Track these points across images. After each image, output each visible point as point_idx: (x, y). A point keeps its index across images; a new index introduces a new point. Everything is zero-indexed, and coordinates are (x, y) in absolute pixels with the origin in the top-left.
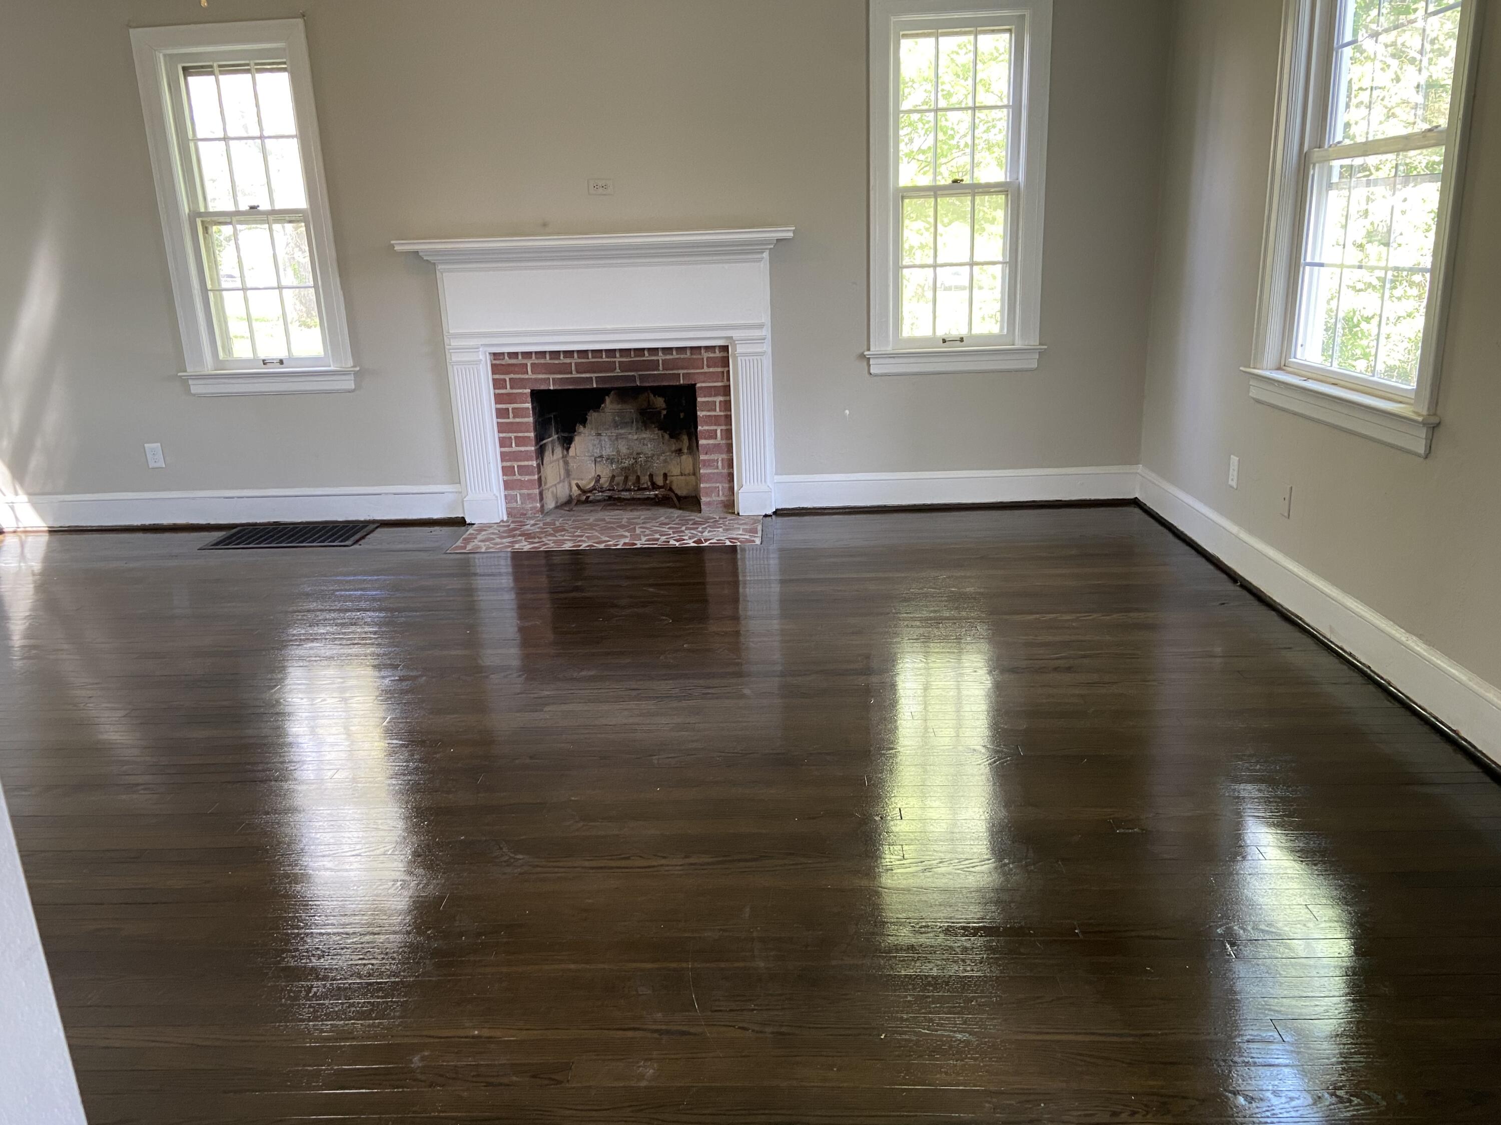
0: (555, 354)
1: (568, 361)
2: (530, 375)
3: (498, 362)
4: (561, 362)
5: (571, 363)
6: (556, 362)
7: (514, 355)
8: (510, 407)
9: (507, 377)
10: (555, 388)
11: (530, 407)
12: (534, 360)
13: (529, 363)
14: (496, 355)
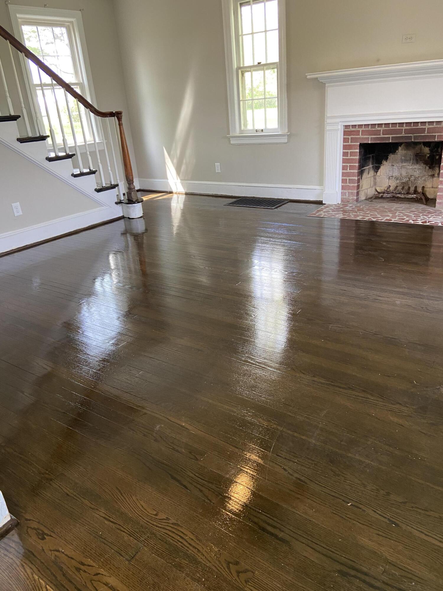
0: (373, 125)
1: (379, 129)
2: (360, 136)
3: (347, 130)
4: (376, 129)
5: (380, 130)
6: (374, 129)
7: (354, 126)
8: (349, 151)
9: (350, 137)
10: (371, 142)
11: (358, 151)
12: (363, 129)
13: (361, 130)
14: (346, 127)
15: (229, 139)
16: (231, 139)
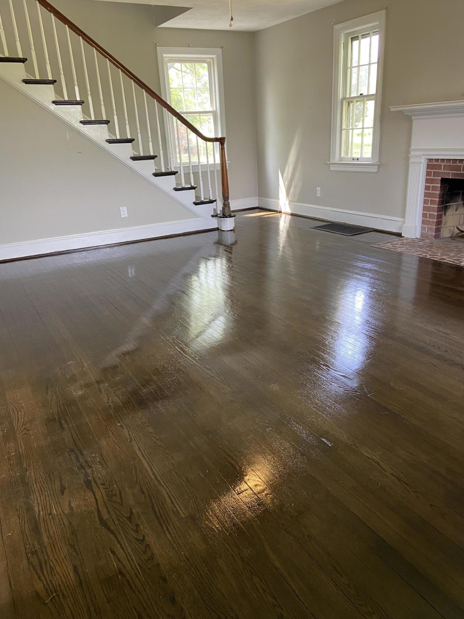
0: (455, 160)
1: (460, 164)
2: (442, 171)
3: (430, 163)
4: (457, 165)
5: (461, 166)
6: (455, 165)
7: (437, 160)
8: (431, 185)
9: (432, 171)
10: (452, 178)
11: (440, 186)
12: (445, 163)
13: (443, 164)
14: (430, 160)
15: (329, 165)
16: (331, 166)
